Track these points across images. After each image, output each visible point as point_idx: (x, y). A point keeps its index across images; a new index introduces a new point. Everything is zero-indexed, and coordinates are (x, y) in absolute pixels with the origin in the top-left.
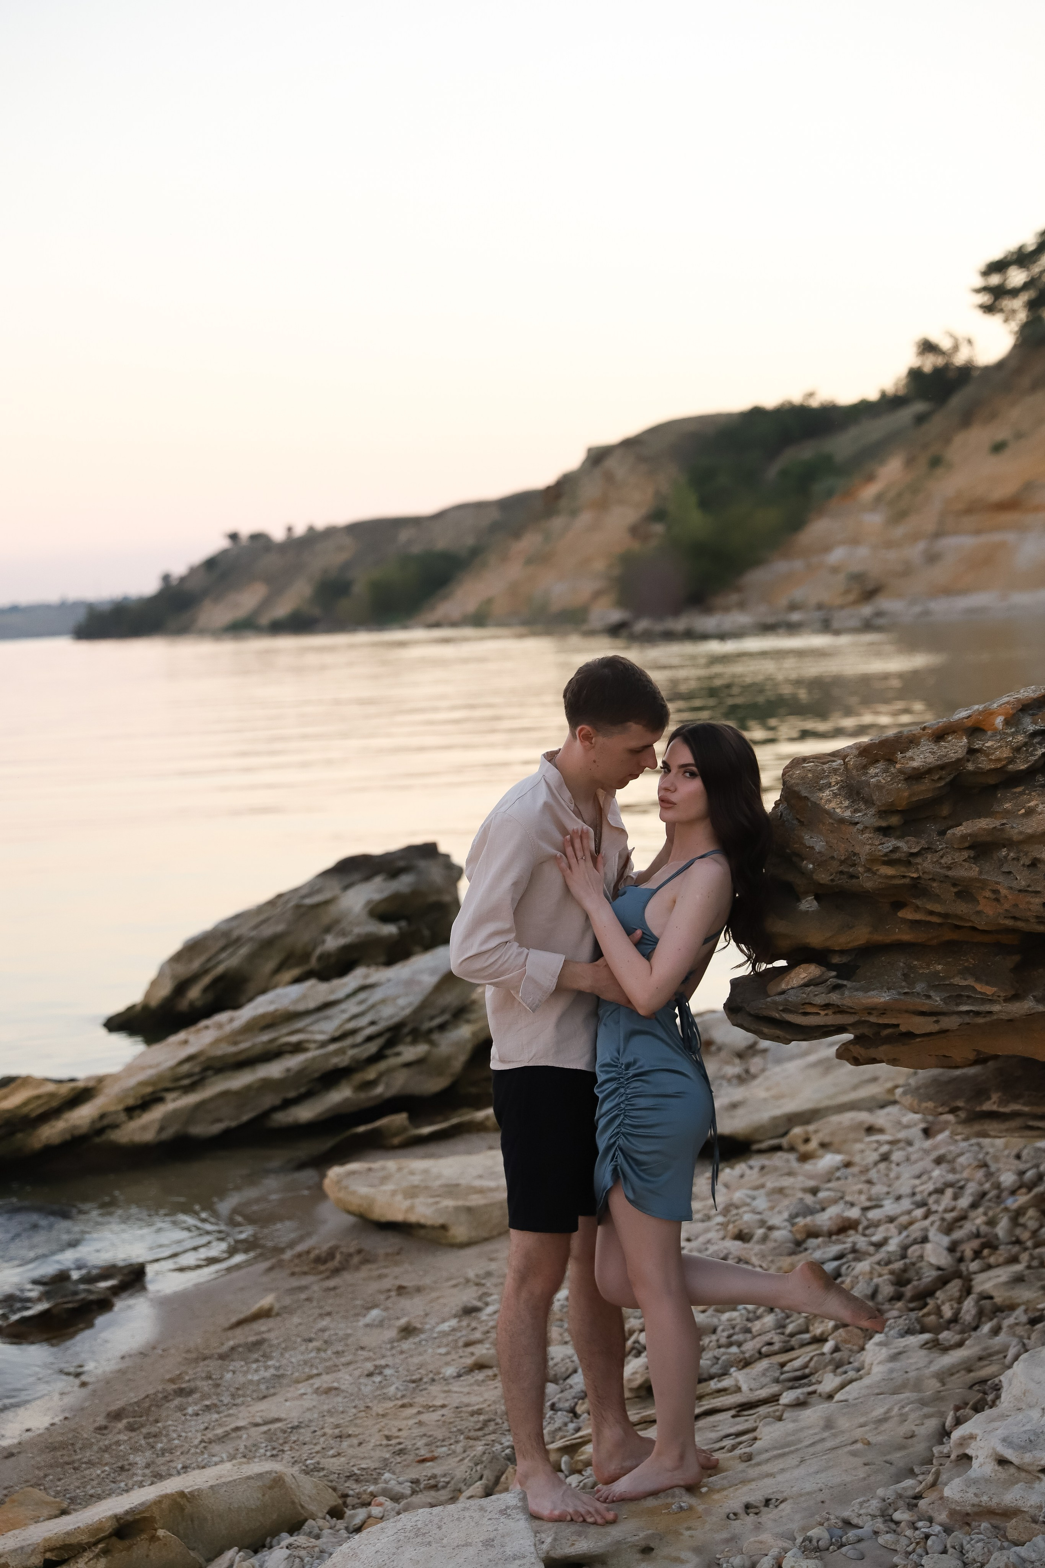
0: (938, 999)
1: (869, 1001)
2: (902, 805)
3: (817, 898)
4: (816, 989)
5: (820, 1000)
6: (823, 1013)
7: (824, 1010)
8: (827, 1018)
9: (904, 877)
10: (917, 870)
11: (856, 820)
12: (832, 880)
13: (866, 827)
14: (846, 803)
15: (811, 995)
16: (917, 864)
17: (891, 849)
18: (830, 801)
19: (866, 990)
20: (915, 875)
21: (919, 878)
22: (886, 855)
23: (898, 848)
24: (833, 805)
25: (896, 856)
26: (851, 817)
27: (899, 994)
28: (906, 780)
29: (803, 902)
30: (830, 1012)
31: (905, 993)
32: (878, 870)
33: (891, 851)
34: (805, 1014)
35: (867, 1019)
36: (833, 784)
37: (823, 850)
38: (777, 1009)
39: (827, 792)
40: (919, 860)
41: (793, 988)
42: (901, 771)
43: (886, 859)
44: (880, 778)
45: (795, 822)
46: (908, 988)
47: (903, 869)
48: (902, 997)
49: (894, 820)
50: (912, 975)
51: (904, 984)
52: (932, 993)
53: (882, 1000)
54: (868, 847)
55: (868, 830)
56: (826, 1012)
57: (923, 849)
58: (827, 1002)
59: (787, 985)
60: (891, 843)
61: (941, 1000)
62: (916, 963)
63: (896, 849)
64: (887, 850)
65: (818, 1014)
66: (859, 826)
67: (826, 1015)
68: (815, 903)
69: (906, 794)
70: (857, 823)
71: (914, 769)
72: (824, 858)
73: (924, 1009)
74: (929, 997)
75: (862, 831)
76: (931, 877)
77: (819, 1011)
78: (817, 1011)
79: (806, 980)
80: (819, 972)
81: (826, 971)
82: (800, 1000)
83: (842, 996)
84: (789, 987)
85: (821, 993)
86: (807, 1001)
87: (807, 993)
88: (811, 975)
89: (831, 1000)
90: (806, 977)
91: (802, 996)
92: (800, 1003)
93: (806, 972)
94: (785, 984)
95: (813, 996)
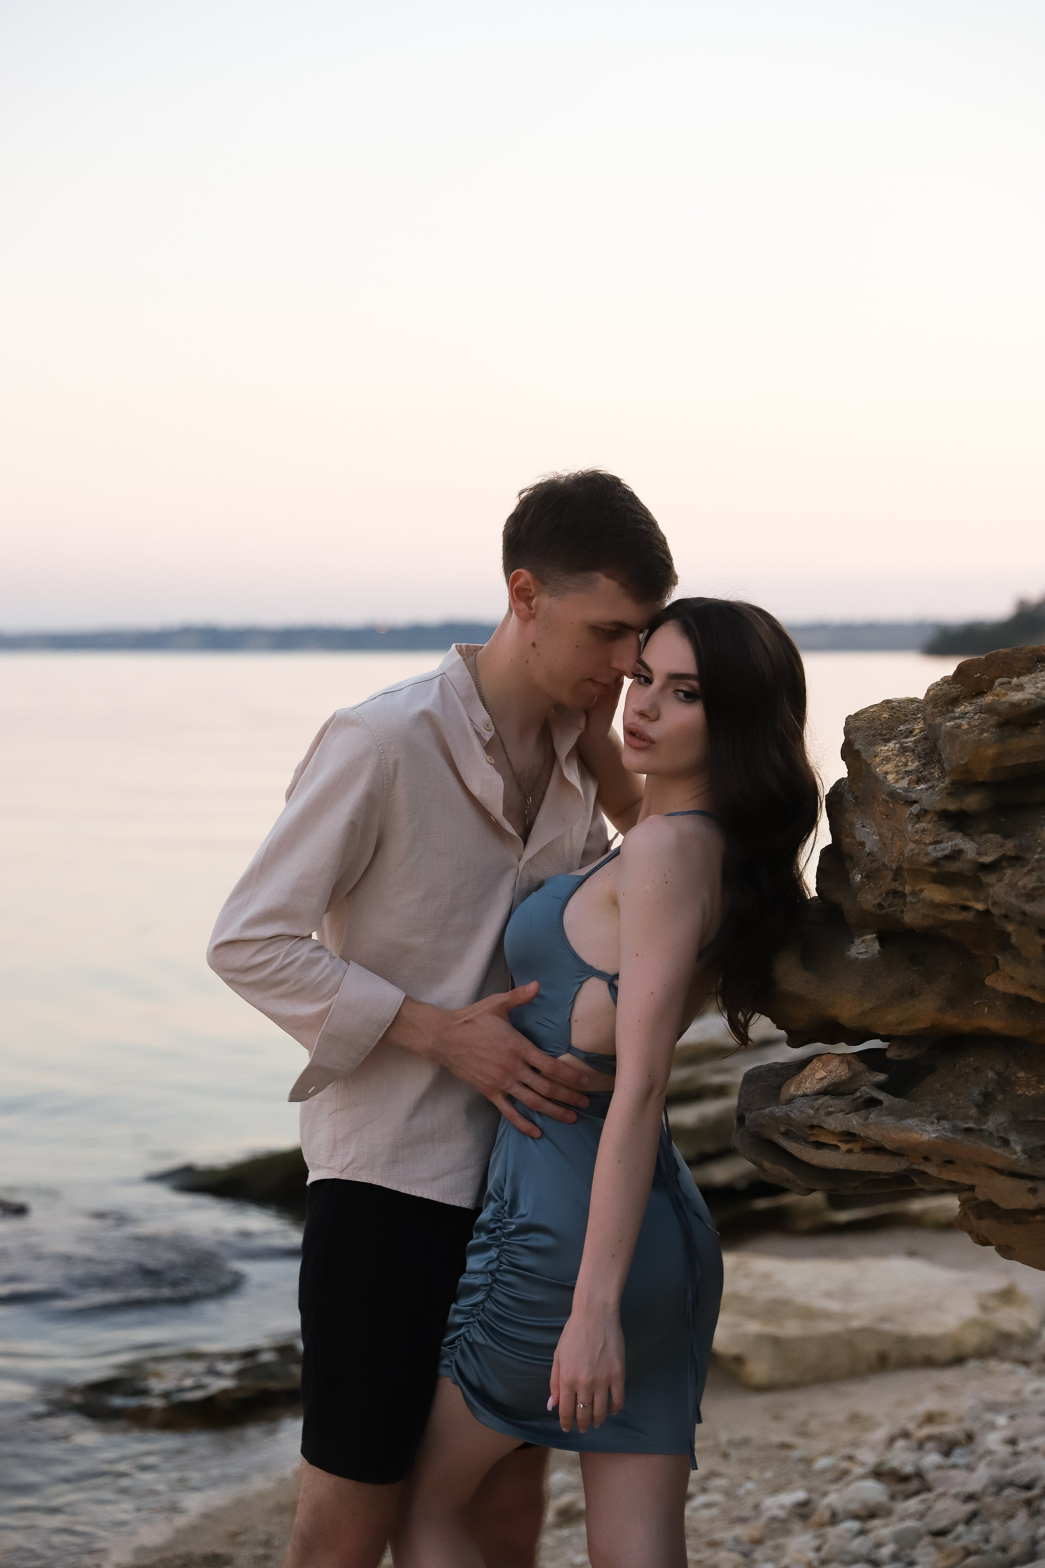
0: (1018, 1148)
1: (903, 1135)
2: (983, 773)
3: (882, 939)
4: (833, 1102)
5: (834, 1123)
6: (844, 1147)
7: (847, 1142)
8: (849, 1157)
9: (965, 908)
10: (985, 900)
11: (914, 796)
12: (880, 906)
13: (926, 812)
14: (913, 766)
15: (822, 1112)
16: (989, 885)
17: (947, 852)
18: (888, 760)
19: (901, 1115)
20: (980, 907)
21: (987, 912)
22: (935, 863)
23: (961, 852)
24: (889, 767)
25: (953, 867)
26: (906, 790)
27: (955, 1129)
28: (1001, 725)
29: (857, 941)
30: (856, 1147)
31: (968, 1130)
32: (921, 891)
33: (947, 858)
34: (820, 1145)
35: (922, 1168)
36: (917, 731)
37: (875, 849)
38: (779, 1131)
39: (891, 745)
40: (989, 879)
41: (805, 1095)
42: (990, 710)
43: (934, 870)
44: (963, 722)
45: (850, 797)
46: (977, 1121)
47: (966, 893)
48: (959, 1137)
49: (973, 802)
50: (1000, 1097)
51: (973, 1112)
52: (1013, 1137)
53: (925, 1137)
54: (912, 845)
55: (928, 817)
56: (849, 1146)
57: (1003, 858)
58: (844, 1128)
59: (798, 1089)
60: (959, 841)
61: (1024, 1151)
62: (1021, 1074)
63: (956, 855)
64: (940, 854)
65: (837, 1148)
66: (915, 809)
67: (850, 1151)
68: (877, 946)
69: (991, 752)
70: (915, 802)
71: (1013, 705)
72: (875, 865)
73: (998, 1163)
74: (1006, 1142)
75: (918, 817)
76: (1003, 911)
77: (839, 1144)
78: (834, 1143)
79: (825, 1083)
80: (847, 1071)
81: (866, 1072)
82: (809, 1118)
83: (870, 1120)
84: (800, 1093)
85: (842, 1111)
86: (815, 1122)
87: (816, 1107)
88: (833, 1075)
89: (853, 1124)
90: (825, 1077)
91: (812, 1112)
92: (809, 1124)
93: (826, 1070)
94: (795, 1087)
95: (829, 1114)
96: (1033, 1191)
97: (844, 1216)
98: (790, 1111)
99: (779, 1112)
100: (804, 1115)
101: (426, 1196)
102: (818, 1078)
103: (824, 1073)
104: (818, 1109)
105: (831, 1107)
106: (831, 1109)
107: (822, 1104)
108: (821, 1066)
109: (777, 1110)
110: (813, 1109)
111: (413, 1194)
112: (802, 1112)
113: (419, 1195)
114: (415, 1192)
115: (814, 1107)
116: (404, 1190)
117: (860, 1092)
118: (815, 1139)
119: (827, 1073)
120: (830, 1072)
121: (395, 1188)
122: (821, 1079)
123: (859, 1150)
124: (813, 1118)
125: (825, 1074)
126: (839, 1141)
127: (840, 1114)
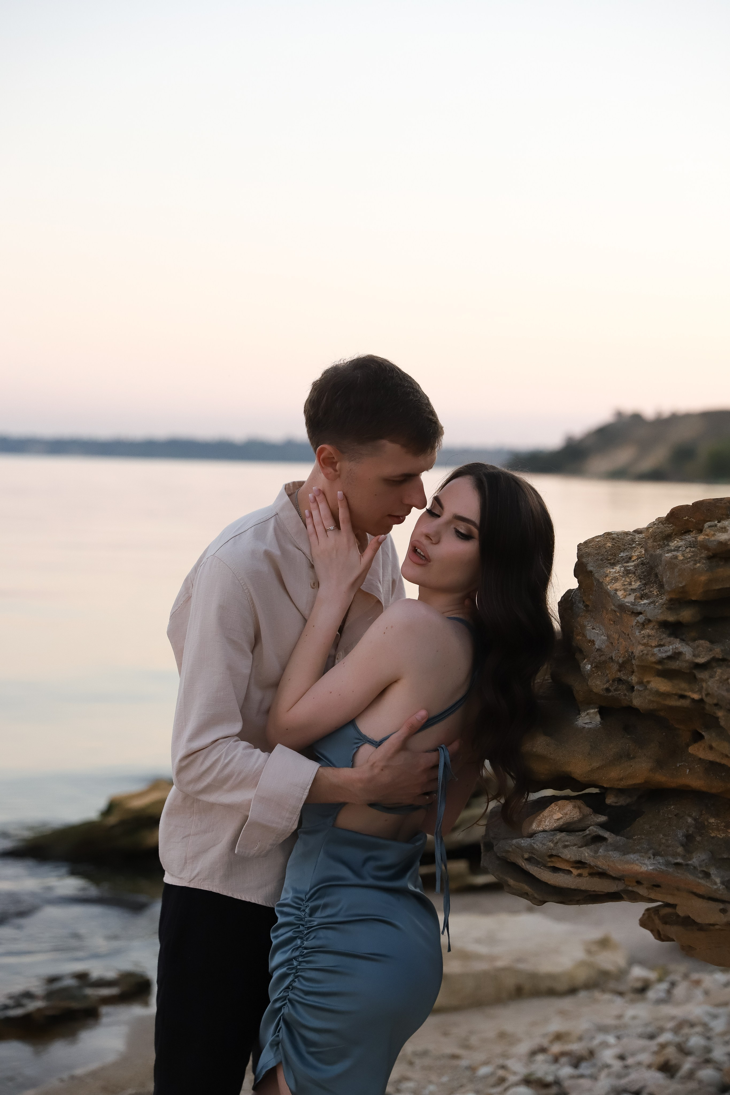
0: (718, 880)
1: (627, 867)
2: (696, 594)
3: (603, 712)
4: (567, 838)
5: (570, 854)
6: (575, 872)
7: (578, 868)
8: (579, 880)
9: (682, 697)
10: (700, 691)
11: (639, 609)
12: (608, 690)
13: (650, 621)
14: (636, 585)
15: (560, 845)
16: (702, 680)
17: (669, 654)
18: (616, 579)
19: (625, 851)
20: (696, 696)
21: (701, 700)
22: (660, 662)
23: (680, 654)
24: (618, 585)
25: (675, 665)
26: (633, 604)
27: (668, 864)
28: (709, 558)
29: (583, 714)
30: (585, 872)
31: (677, 864)
32: (648, 682)
33: (669, 658)
34: (555, 870)
35: (635, 889)
36: (634, 558)
37: (603, 646)
38: (523, 857)
39: (617, 568)
40: (702, 675)
41: (544, 831)
42: (702, 546)
43: (660, 667)
44: (678, 554)
45: (581, 605)
46: (684, 857)
47: (684, 685)
48: (671, 870)
49: (686, 615)
50: (698, 838)
51: (680, 850)
52: (713, 871)
53: (644, 869)
54: (641, 647)
55: (651, 625)
56: (579, 871)
57: (714, 659)
58: (578, 858)
59: (539, 826)
60: (676, 645)
61: (723, 883)
62: (712, 820)
63: (676, 656)
64: (664, 655)
65: (570, 872)
66: (641, 618)
67: (580, 875)
68: (598, 718)
69: (703, 578)
70: (640, 613)
71: (720, 543)
72: (603, 658)
73: (701, 891)
74: (707, 875)
75: (643, 625)
76: (715, 701)
77: (571, 869)
78: (567, 868)
79: (561, 822)
80: (578, 814)
81: (591, 815)
82: (550, 849)
83: (599, 854)
84: (540, 829)
85: (575, 845)
86: (554, 853)
87: (555, 841)
88: (567, 816)
89: (585, 856)
90: (561, 818)
91: (552, 845)
92: (549, 854)
93: (562, 812)
94: (537, 824)
95: (566, 847)
96: (723, 911)
97: (481, 880)
98: (534, 843)
99: (524, 843)
100: (545, 847)
101: (253, 901)
102: (555, 818)
103: (560, 814)
104: (557, 843)
105: (567, 841)
106: (567, 843)
107: (560, 839)
108: (557, 809)
109: (522, 842)
110: (552, 842)
111: (243, 899)
112: (544, 844)
113: (248, 900)
114: (245, 897)
115: (554, 841)
116: (237, 896)
117: (589, 830)
118: (552, 865)
119: (563, 814)
120: (565, 814)
121: (230, 895)
122: (558, 819)
123: (587, 875)
124: (552, 849)
125: (562, 815)
126: (572, 867)
127: (574, 848)
